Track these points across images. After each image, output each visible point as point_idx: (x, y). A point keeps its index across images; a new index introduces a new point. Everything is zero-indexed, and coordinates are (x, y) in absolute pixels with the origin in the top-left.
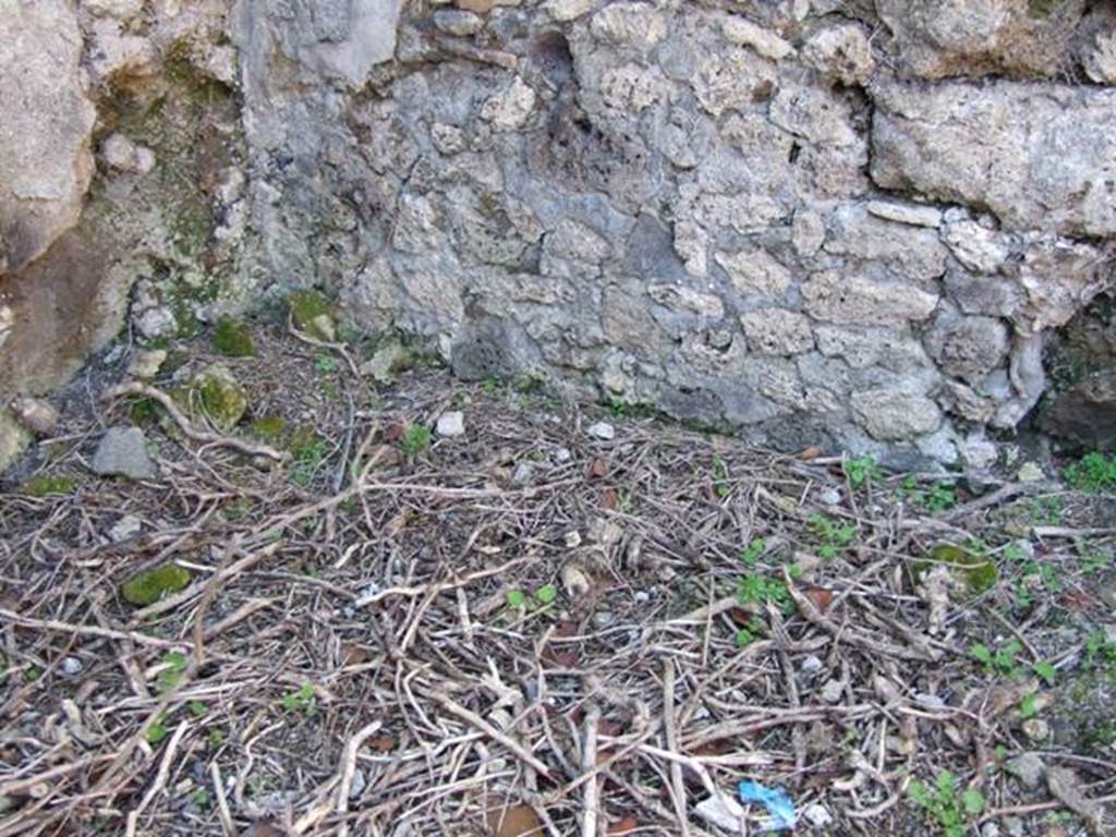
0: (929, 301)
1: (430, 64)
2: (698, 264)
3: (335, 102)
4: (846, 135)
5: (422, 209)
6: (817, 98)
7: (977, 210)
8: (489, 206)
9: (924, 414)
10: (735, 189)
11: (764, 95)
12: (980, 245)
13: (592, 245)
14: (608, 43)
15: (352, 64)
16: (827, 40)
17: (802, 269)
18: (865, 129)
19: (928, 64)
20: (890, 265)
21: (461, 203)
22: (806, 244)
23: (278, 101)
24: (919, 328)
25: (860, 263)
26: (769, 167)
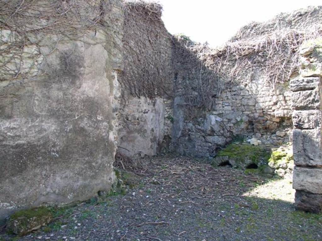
0: (208, 148)
1: (183, 136)
2: (196, 147)
3: (177, 139)
4: (203, 139)
5: (181, 145)
6: (202, 137)
7: (210, 143)
8: (185, 145)
9: (209, 156)
10: (198, 142)
11: (199, 137)
12: (210, 144)
13: (191, 146)
14: (191, 134)
15: (178, 136)
16: (202, 134)
17: (202, 147)
18: (204, 139)
19: (207, 135)
20: (206, 146)
21: (184, 144)
22: (202, 145)
23: (174, 139)
24: (208, 150)
25: (204, 146)
26: (200, 141)
